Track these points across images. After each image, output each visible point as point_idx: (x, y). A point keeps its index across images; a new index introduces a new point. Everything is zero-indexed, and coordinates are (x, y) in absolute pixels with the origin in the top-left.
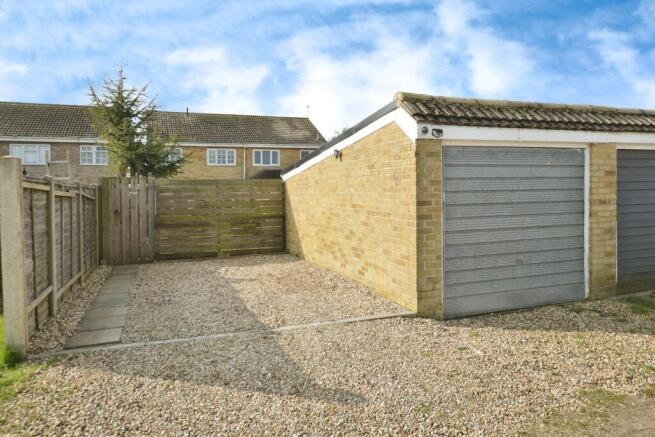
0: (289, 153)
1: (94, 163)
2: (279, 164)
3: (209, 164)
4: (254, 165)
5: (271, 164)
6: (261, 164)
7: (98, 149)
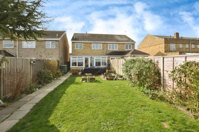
0: (121, 45)
1: (51, 48)
2: (117, 49)
3: (92, 49)
4: (109, 49)
5: (115, 49)
6: (111, 49)
7: (52, 42)
